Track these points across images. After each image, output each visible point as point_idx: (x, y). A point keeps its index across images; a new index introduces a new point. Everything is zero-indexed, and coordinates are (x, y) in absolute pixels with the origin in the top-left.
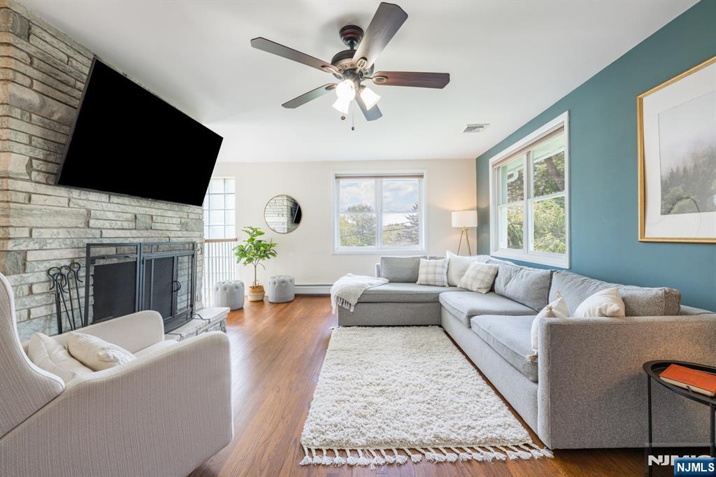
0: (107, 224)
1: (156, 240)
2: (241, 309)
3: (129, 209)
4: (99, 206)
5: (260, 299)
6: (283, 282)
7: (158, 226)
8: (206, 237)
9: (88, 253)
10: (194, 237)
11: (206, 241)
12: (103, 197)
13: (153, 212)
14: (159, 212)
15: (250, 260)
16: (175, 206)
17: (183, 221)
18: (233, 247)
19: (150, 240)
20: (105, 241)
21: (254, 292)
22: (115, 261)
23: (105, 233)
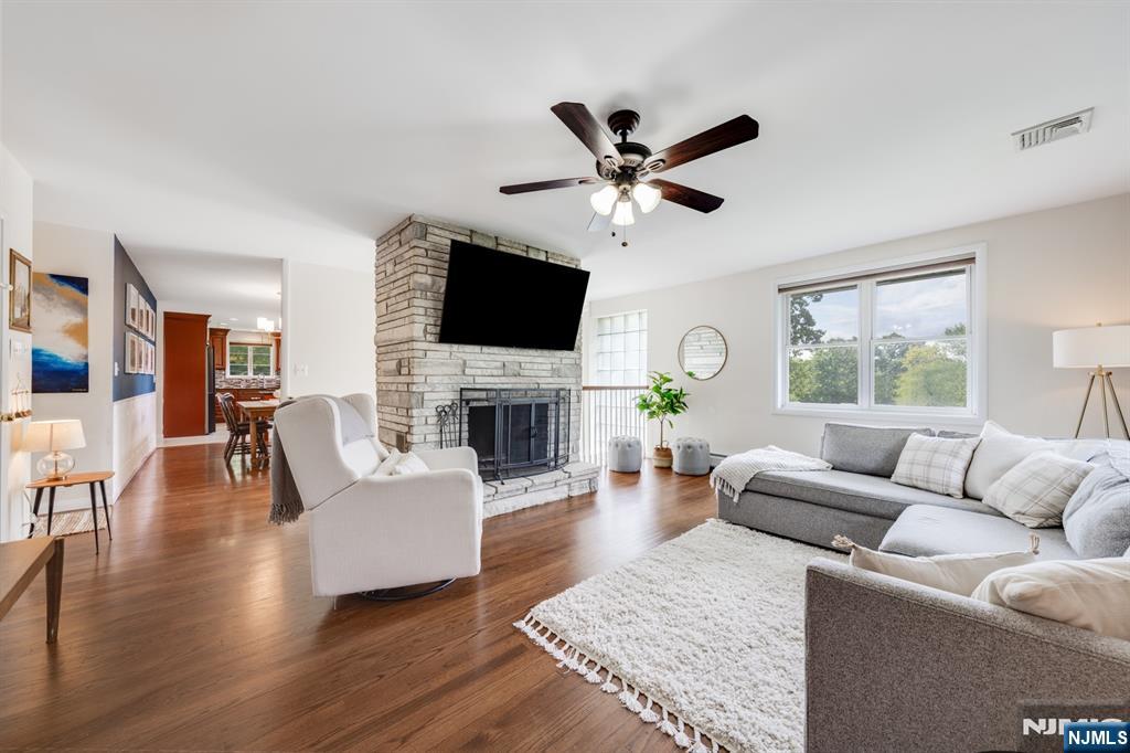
0: (479, 372)
1: (524, 387)
2: (637, 473)
3: (499, 358)
4: (472, 357)
5: (665, 464)
6: (689, 447)
7: (526, 373)
8: (584, 384)
9: (461, 394)
10: (568, 382)
11: (584, 388)
12: (477, 349)
13: (522, 359)
14: (528, 359)
15: (652, 414)
16: (546, 353)
17: (555, 366)
18: (633, 396)
19: (519, 386)
20: (478, 386)
21: (658, 455)
22: (486, 404)
23: (478, 380)
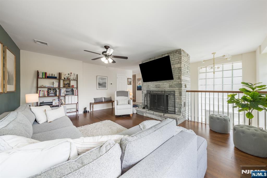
0: (151, 87)
3: (155, 84)
4: (150, 84)
7: (161, 87)
10: (175, 89)
14: (162, 83)
16: (167, 81)
17: (170, 85)
19: (159, 90)
23: (151, 89)
